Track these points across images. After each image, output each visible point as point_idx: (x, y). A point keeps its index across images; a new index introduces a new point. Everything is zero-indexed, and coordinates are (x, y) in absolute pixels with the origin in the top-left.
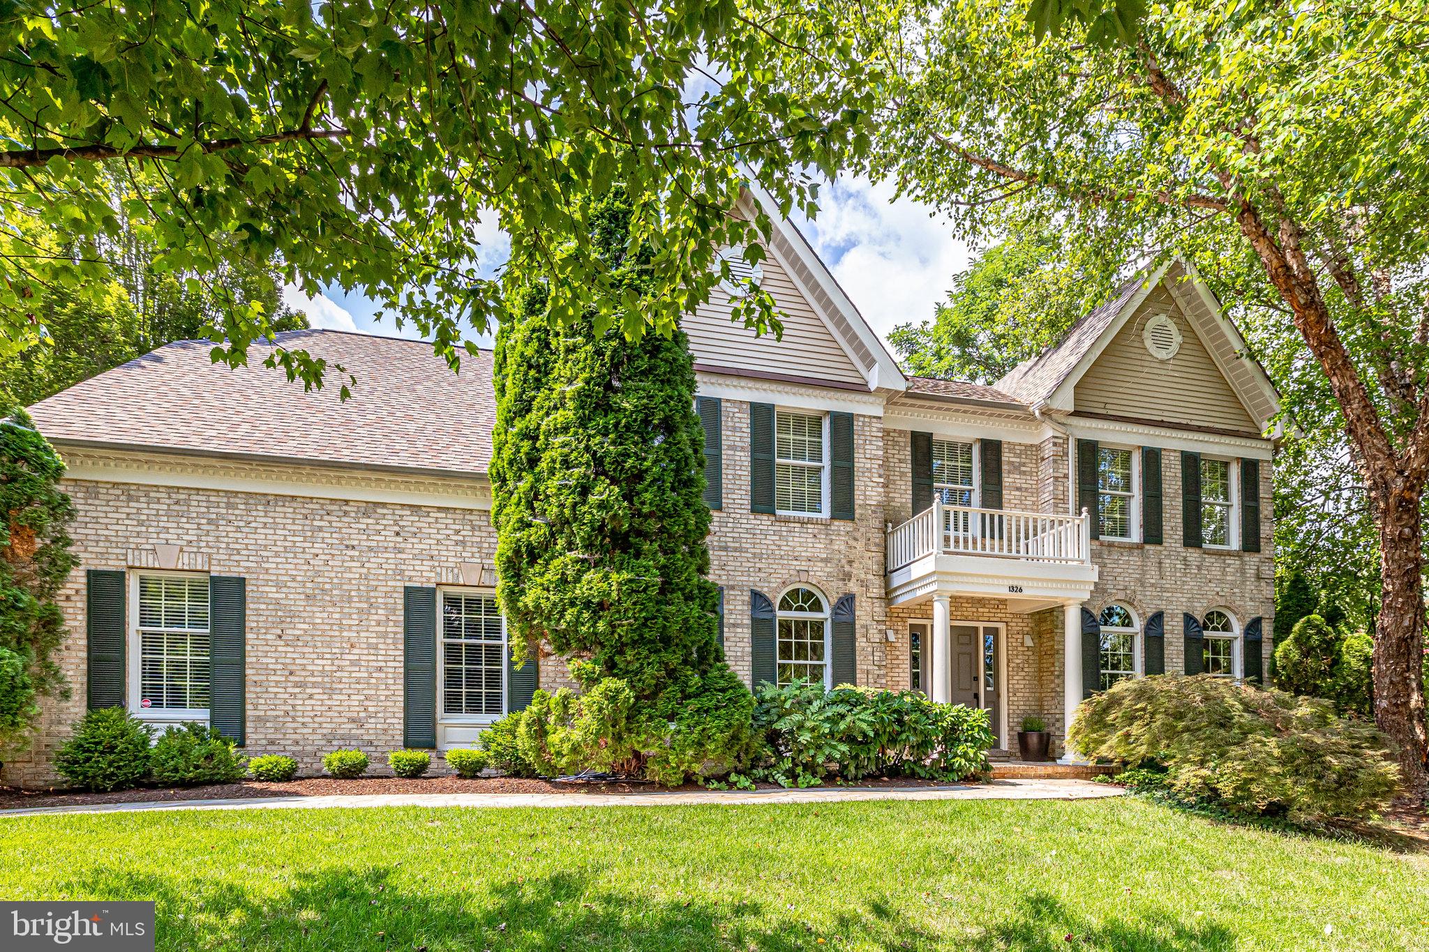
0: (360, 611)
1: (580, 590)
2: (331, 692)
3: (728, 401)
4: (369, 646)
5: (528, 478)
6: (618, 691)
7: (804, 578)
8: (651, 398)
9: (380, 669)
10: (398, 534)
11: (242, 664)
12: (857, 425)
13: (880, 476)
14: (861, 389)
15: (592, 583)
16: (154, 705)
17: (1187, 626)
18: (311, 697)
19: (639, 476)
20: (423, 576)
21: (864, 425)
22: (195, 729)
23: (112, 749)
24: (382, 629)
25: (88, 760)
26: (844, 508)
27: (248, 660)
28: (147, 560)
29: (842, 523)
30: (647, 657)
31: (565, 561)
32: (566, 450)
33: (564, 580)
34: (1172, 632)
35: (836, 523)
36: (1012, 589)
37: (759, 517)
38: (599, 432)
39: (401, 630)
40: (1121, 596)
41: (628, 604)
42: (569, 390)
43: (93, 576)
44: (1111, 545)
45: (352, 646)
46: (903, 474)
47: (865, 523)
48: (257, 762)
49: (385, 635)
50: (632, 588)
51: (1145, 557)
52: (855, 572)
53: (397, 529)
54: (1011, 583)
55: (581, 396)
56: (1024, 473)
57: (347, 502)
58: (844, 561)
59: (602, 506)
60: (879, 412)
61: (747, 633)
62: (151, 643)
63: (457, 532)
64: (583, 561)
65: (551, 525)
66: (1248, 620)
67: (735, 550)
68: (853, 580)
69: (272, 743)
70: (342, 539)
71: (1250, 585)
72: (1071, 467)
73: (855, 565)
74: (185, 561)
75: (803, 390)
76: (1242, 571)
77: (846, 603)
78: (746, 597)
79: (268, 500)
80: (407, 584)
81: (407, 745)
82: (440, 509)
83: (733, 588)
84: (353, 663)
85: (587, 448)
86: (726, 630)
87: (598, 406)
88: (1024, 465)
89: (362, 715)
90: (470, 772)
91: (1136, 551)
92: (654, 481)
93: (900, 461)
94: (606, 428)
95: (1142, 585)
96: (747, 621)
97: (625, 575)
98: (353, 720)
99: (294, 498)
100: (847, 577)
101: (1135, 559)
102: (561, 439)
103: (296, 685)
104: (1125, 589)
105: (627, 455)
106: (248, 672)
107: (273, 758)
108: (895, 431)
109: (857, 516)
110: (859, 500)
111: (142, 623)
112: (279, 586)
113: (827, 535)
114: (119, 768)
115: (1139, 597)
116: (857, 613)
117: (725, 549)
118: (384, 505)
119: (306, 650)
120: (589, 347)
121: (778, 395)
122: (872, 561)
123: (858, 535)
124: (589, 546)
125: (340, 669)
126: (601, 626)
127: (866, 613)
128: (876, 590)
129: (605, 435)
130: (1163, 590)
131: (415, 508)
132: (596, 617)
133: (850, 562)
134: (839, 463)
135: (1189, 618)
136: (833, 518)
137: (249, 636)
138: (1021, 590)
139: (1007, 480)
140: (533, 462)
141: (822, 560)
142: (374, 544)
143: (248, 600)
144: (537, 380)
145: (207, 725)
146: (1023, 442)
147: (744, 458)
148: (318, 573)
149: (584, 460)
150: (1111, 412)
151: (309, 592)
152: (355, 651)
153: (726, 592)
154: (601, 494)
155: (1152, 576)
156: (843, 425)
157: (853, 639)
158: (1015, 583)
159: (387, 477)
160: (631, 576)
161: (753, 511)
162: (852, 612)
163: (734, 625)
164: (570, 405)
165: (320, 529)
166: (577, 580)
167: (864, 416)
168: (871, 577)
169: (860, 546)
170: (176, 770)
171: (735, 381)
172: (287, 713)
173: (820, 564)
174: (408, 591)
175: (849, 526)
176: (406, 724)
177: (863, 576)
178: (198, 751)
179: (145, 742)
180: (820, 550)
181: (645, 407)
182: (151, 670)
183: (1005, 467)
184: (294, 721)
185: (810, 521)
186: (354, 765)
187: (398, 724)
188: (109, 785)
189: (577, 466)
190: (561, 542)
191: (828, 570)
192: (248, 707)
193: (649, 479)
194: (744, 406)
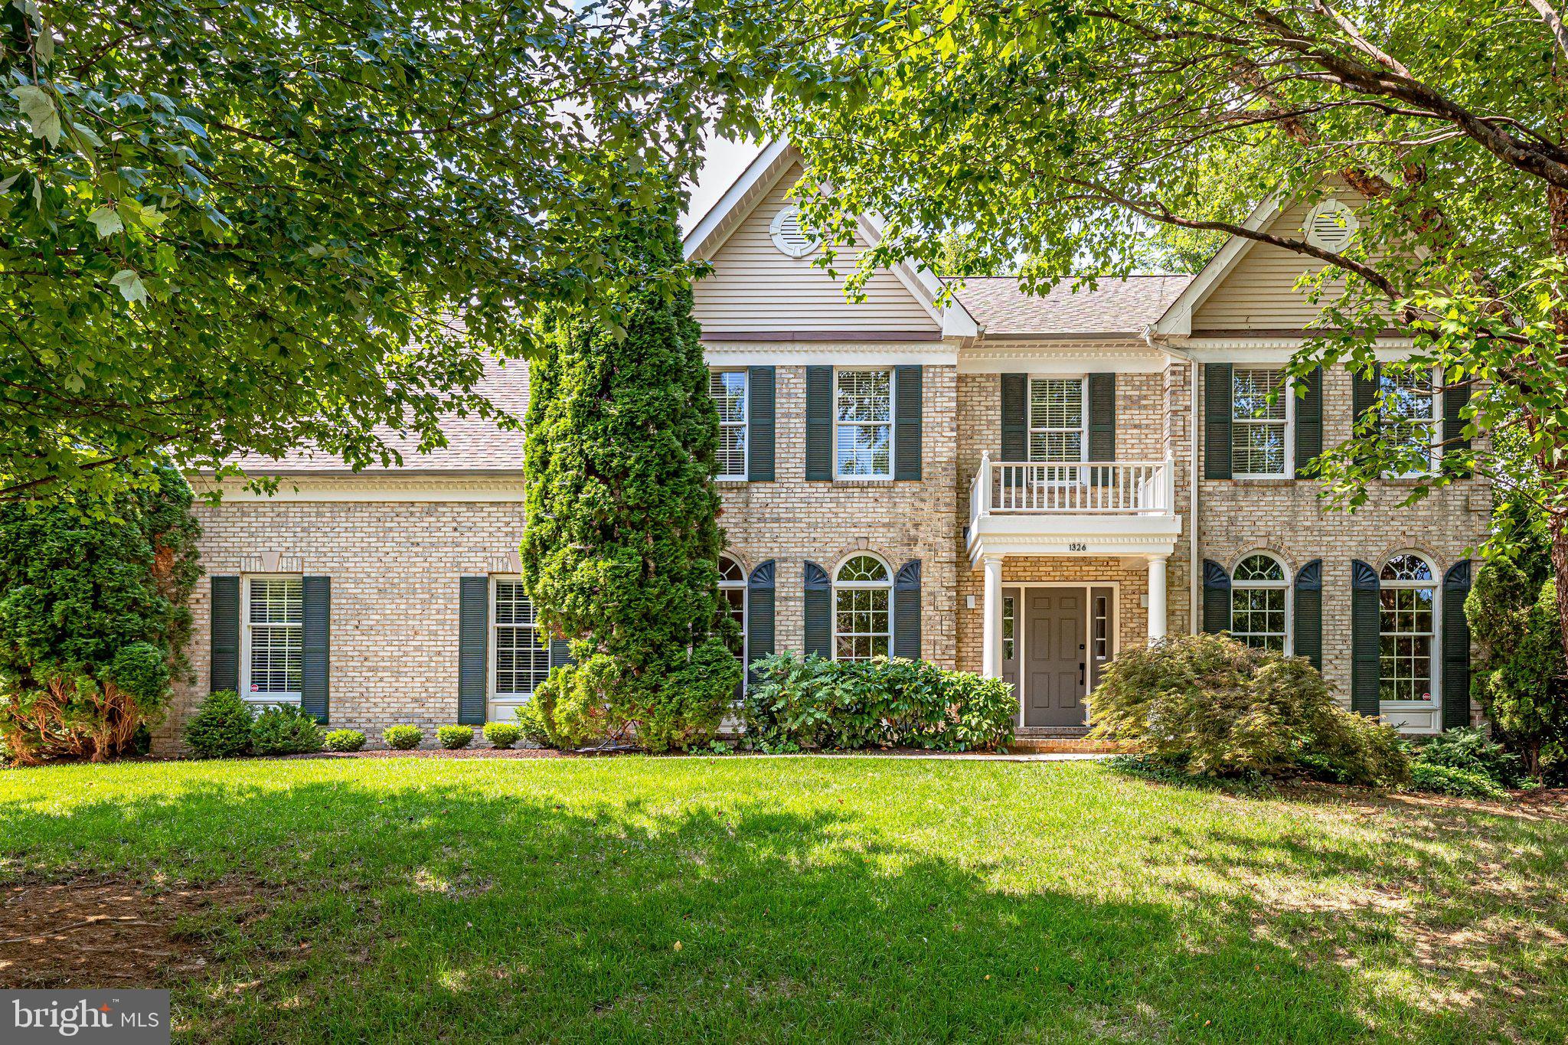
0: (423, 601)
1: (577, 577)
2: (398, 675)
3: (782, 367)
4: (431, 633)
5: (542, 478)
6: (603, 666)
7: (863, 544)
8: (634, 402)
9: (439, 653)
10: (455, 529)
11: (327, 652)
12: (926, 378)
13: (952, 430)
14: (933, 337)
15: (585, 571)
16: (260, 690)
17: (1356, 575)
18: (381, 680)
19: (625, 472)
20: (477, 567)
21: (934, 377)
22: (289, 710)
23: (222, 724)
24: (440, 617)
25: (205, 732)
26: (909, 467)
27: (332, 648)
28: (256, 566)
29: (907, 484)
30: (633, 635)
31: (567, 551)
32: (564, 455)
33: (564, 569)
34: (1334, 583)
35: (901, 484)
36: (1073, 547)
37: (814, 484)
38: (590, 437)
39: (457, 617)
40: (1262, 543)
41: (612, 588)
42: (568, 400)
43: (215, 581)
44: (1248, 484)
45: (416, 633)
46: (990, 423)
47: (934, 482)
48: (333, 735)
49: (442, 623)
50: (615, 574)
51: (1296, 495)
52: (921, 535)
53: (455, 525)
54: (1072, 541)
55: (578, 406)
56: (1145, 407)
57: (413, 503)
58: (909, 525)
59: (590, 503)
60: (953, 360)
61: (799, 606)
62: (259, 636)
63: (507, 524)
64: (580, 551)
65: (557, 520)
66: (1450, 564)
67: (789, 520)
68: (920, 544)
69: (350, 721)
70: (408, 538)
71: (1455, 521)
72: (1193, 397)
73: (921, 528)
74: (284, 566)
75: (865, 347)
76: (1443, 504)
77: (912, 568)
78: (800, 568)
79: (348, 507)
80: (464, 575)
81: (460, 723)
82: (492, 504)
83: (785, 560)
84: (417, 649)
85: (581, 452)
86: (777, 603)
87: (590, 413)
88: (1145, 397)
89: (424, 695)
90: (505, 743)
91: (1284, 490)
92: (637, 476)
93: (988, 408)
94: (595, 432)
95: (1292, 529)
96: (800, 594)
97: (610, 563)
98: (415, 700)
99: (369, 503)
100: (914, 541)
101: (1283, 499)
102: (562, 445)
103: (370, 669)
104: (1268, 535)
105: (613, 455)
106: (332, 659)
107: (344, 732)
108: (981, 375)
109: (924, 475)
110: (927, 456)
111: (253, 620)
112: (357, 582)
113: (890, 498)
114: (229, 739)
115: (1287, 544)
116: (923, 580)
117: (778, 520)
118: (444, 504)
119: (378, 638)
120: (584, 363)
121: (837, 355)
122: (942, 521)
123: (925, 495)
124: (584, 538)
125: (405, 653)
126: (592, 608)
127: (935, 580)
128: (947, 553)
129: (595, 439)
130: (1322, 533)
131: (470, 505)
132: (588, 601)
133: (916, 526)
134: (904, 420)
135: (1359, 567)
136: (897, 479)
137: (332, 627)
138: (1084, 548)
139: (1121, 417)
140: (545, 463)
141: (884, 525)
142: (435, 540)
143: (333, 596)
144: (549, 390)
145: (299, 706)
146: (1143, 371)
147: (799, 425)
148: (389, 569)
149: (576, 463)
150: (1254, 327)
151: (381, 586)
152: (418, 638)
153: (777, 565)
154: (589, 492)
155: (1307, 516)
156: (910, 379)
157: (918, 607)
158: (1077, 541)
159: (444, 479)
160: (615, 563)
161: (808, 479)
162: (918, 579)
163: (786, 599)
164: (569, 415)
165: (391, 529)
166: (574, 569)
167: (935, 367)
168: (940, 540)
169: (927, 507)
170: (269, 741)
171: (789, 347)
172: (362, 694)
173: (881, 530)
174: (463, 581)
175: (916, 486)
176: (460, 704)
177: (931, 540)
178: (285, 726)
179: (249, 720)
180: (882, 514)
181: (630, 411)
182: (259, 659)
183: (1119, 403)
184: (368, 701)
185: (870, 484)
186: (408, 738)
187: (454, 704)
188: (220, 752)
189: (571, 469)
190: (565, 534)
191: (890, 535)
192: (332, 689)
193: (632, 476)
194: (800, 371)
